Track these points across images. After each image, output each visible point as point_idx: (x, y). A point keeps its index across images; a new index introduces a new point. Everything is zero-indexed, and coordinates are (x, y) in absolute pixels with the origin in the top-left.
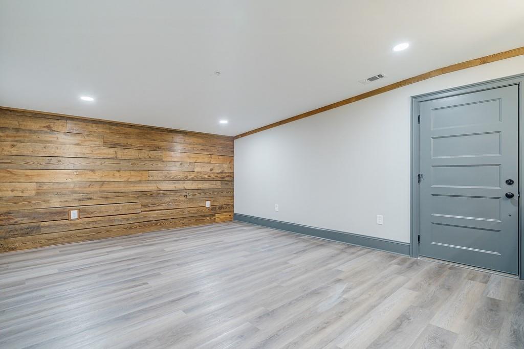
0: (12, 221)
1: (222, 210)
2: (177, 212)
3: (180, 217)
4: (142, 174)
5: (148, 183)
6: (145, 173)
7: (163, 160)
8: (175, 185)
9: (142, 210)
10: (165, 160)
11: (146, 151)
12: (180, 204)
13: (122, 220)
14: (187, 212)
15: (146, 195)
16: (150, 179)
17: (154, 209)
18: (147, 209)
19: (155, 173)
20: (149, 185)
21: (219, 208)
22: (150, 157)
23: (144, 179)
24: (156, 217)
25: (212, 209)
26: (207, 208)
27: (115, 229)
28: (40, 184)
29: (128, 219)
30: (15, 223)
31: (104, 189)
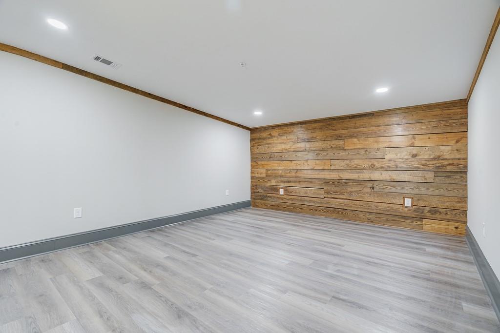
0: (258, 191)
1: (437, 216)
2: (361, 204)
3: (366, 210)
4: (325, 163)
5: (330, 171)
6: (328, 162)
7: (345, 148)
8: (359, 175)
9: (325, 196)
10: (348, 148)
11: (328, 142)
12: (364, 195)
13: (310, 202)
14: (374, 208)
15: (329, 182)
16: (332, 167)
17: (336, 196)
18: (329, 196)
19: (336, 162)
20: (331, 173)
21: (430, 211)
22: (332, 147)
23: (326, 168)
24: (337, 205)
25: (416, 211)
26: (406, 207)
27: (304, 207)
28: (267, 170)
29: (314, 202)
30: (258, 192)
31: (298, 175)
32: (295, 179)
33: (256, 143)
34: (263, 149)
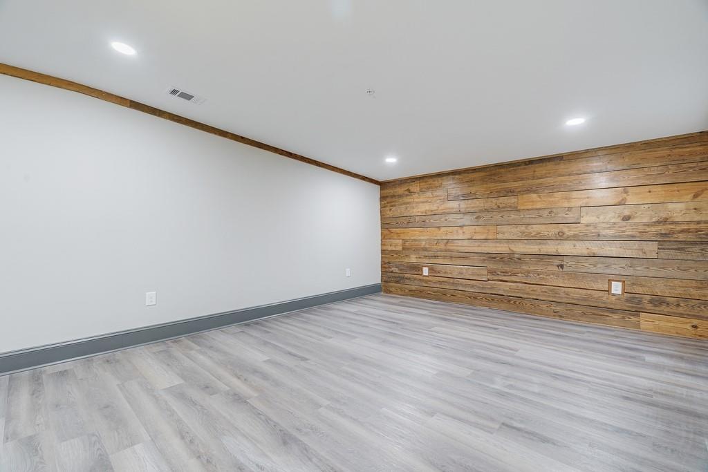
0: (391, 270)
1: (664, 308)
2: (543, 290)
3: (551, 299)
4: (488, 230)
5: (496, 242)
6: (492, 229)
7: (519, 208)
8: (540, 247)
9: (490, 277)
10: (522, 208)
11: (493, 199)
12: (548, 277)
13: (465, 286)
14: (563, 295)
15: (494, 258)
16: (500, 236)
17: (505, 278)
18: (495, 278)
19: (505, 229)
20: (498, 245)
21: (651, 302)
22: (499, 207)
23: (490, 237)
24: (507, 290)
25: (628, 300)
26: (614, 295)
27: (458, 294)
28: (405, 241)
29: (473, 286)
30: (392, 272)
31: (448, 247)
32: (445, 254)
33: (388, 203)
34: (398, 211)
